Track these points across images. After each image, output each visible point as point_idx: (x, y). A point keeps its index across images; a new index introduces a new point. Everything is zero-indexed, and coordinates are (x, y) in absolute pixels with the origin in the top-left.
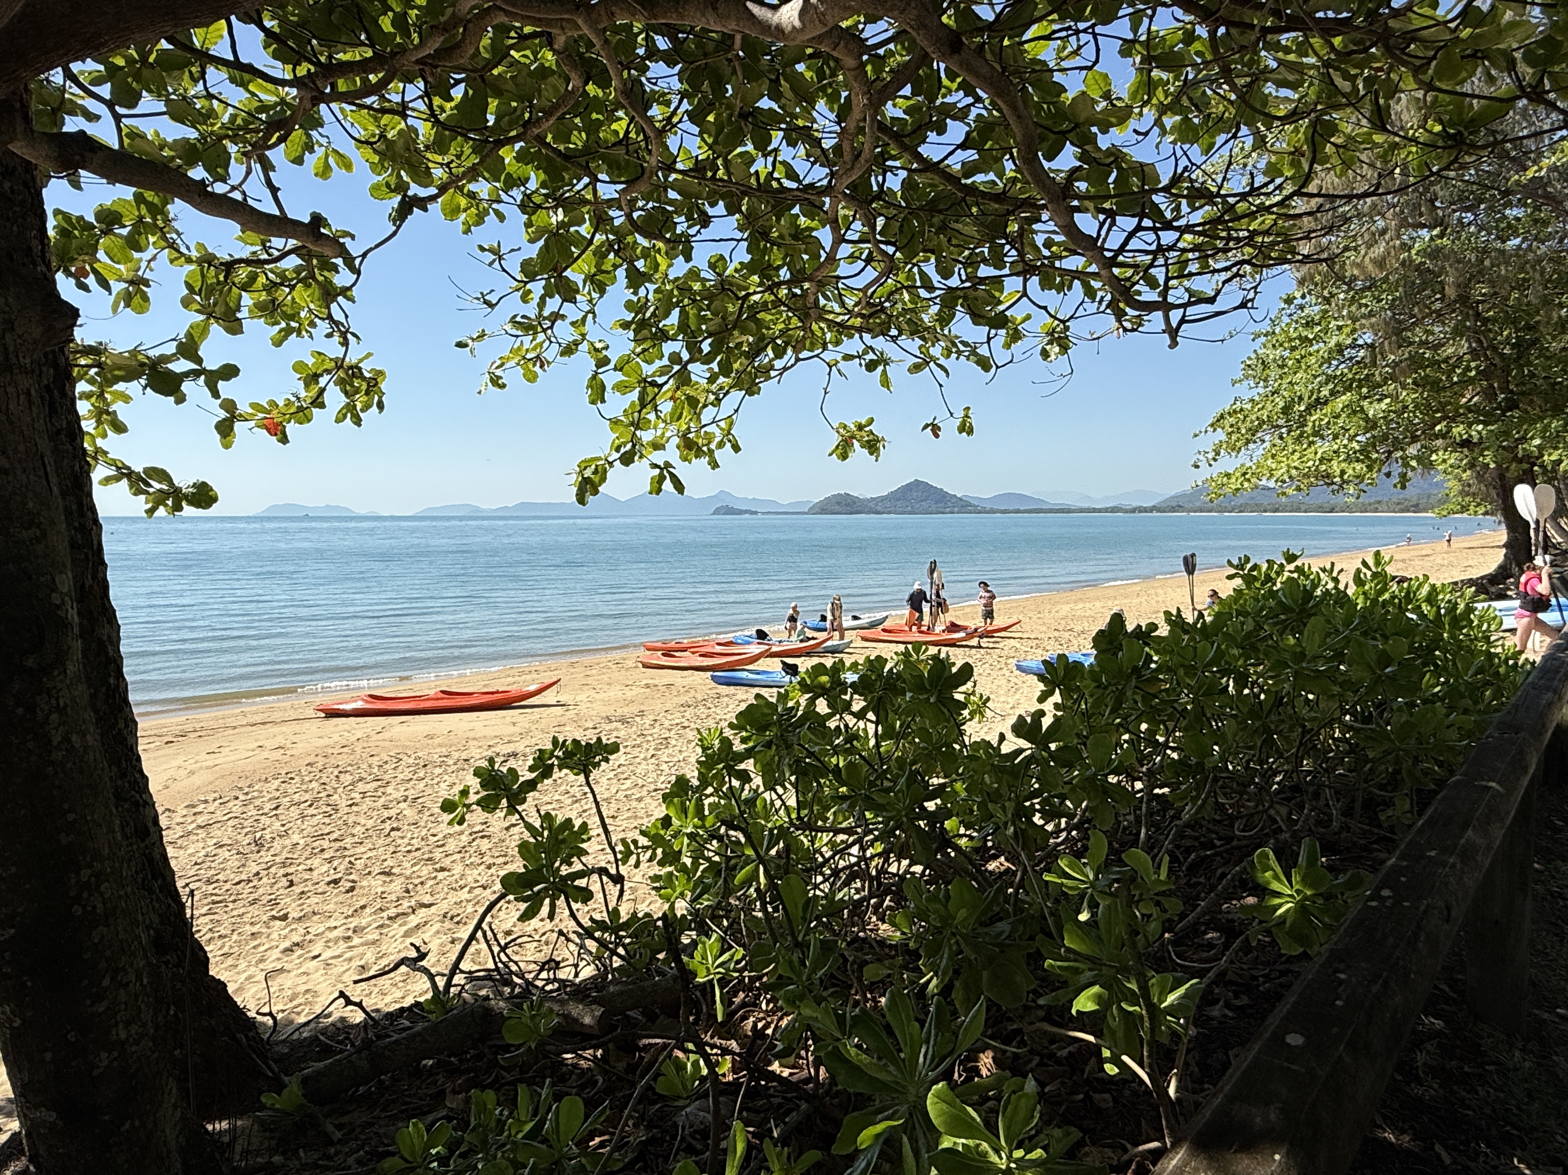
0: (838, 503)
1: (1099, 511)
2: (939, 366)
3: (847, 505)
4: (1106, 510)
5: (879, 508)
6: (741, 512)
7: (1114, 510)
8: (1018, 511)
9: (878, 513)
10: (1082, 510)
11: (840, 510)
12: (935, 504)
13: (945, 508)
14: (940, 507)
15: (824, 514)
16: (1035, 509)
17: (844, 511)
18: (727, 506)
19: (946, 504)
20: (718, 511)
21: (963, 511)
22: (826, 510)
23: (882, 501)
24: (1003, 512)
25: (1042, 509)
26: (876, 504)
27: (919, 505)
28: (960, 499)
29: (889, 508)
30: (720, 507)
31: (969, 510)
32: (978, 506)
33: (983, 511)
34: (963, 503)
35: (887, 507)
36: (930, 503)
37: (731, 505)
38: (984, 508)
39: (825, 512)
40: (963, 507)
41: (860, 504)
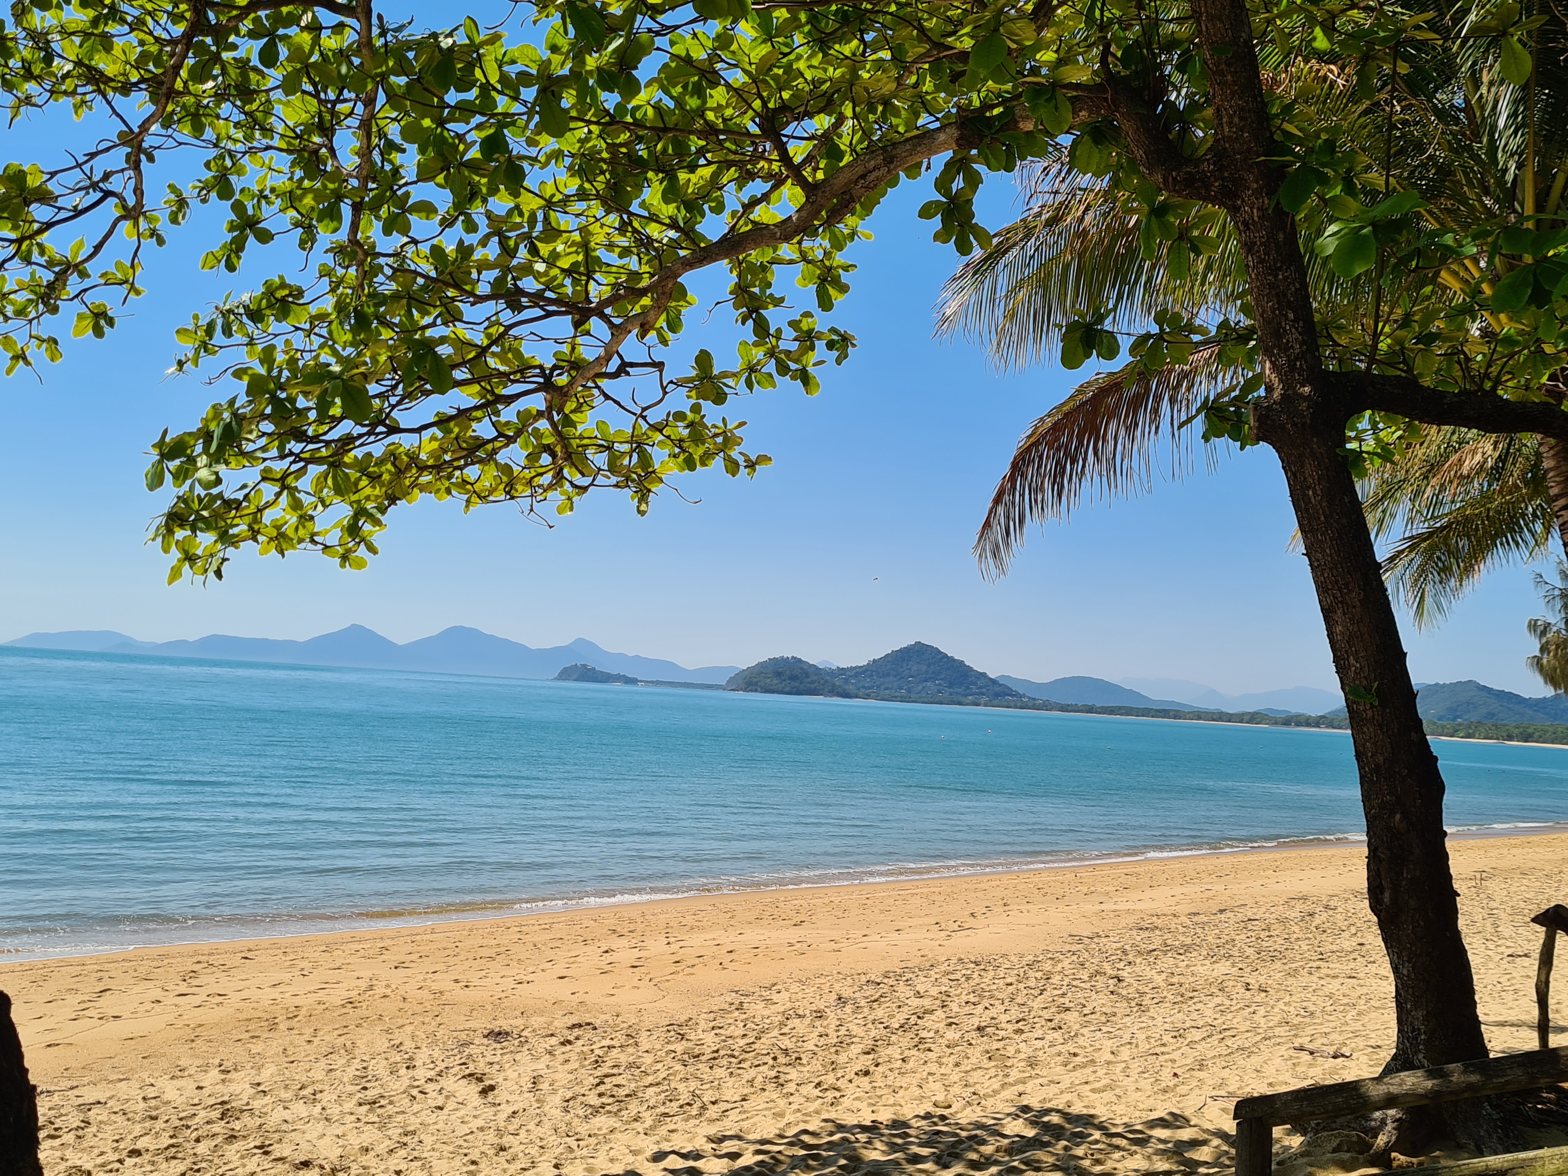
0: (778, 674)
1: (1230, 718)
3: (793, 678)
4: (1240, 718)
5: (851, 688)
6: (607, 678)
7: (1254, 718)
8: (1090, 710)
9: (846, 695)
10: (1199, 715)
11: (780, 686)
12: (949, 687)
13: (966, 695)
14: (957, 693)
15: (751, 691)
16: (1120, 708)
17: (787, 689)
18: (584, 666)
19: (968, 688)
20: (566, 674)
21: (996, 702)
22: (756, 684)
23: (857, 675)
24: (1064, 708)
25: (1132, 709)
26: (846, 681)
27: (920, 687)
28: (994, 682)
29: (869, 688)
30: (570, 668)
31: (1007, 701)
32: (1024, 696)
33: (1030, 704)
34: (997, 689)
35: (864, 687)
36: (940, 684)
37: (591, 665)
38: (1034, 699)
39: (754, 687)
40: (997, 695)
41: (816, 678)
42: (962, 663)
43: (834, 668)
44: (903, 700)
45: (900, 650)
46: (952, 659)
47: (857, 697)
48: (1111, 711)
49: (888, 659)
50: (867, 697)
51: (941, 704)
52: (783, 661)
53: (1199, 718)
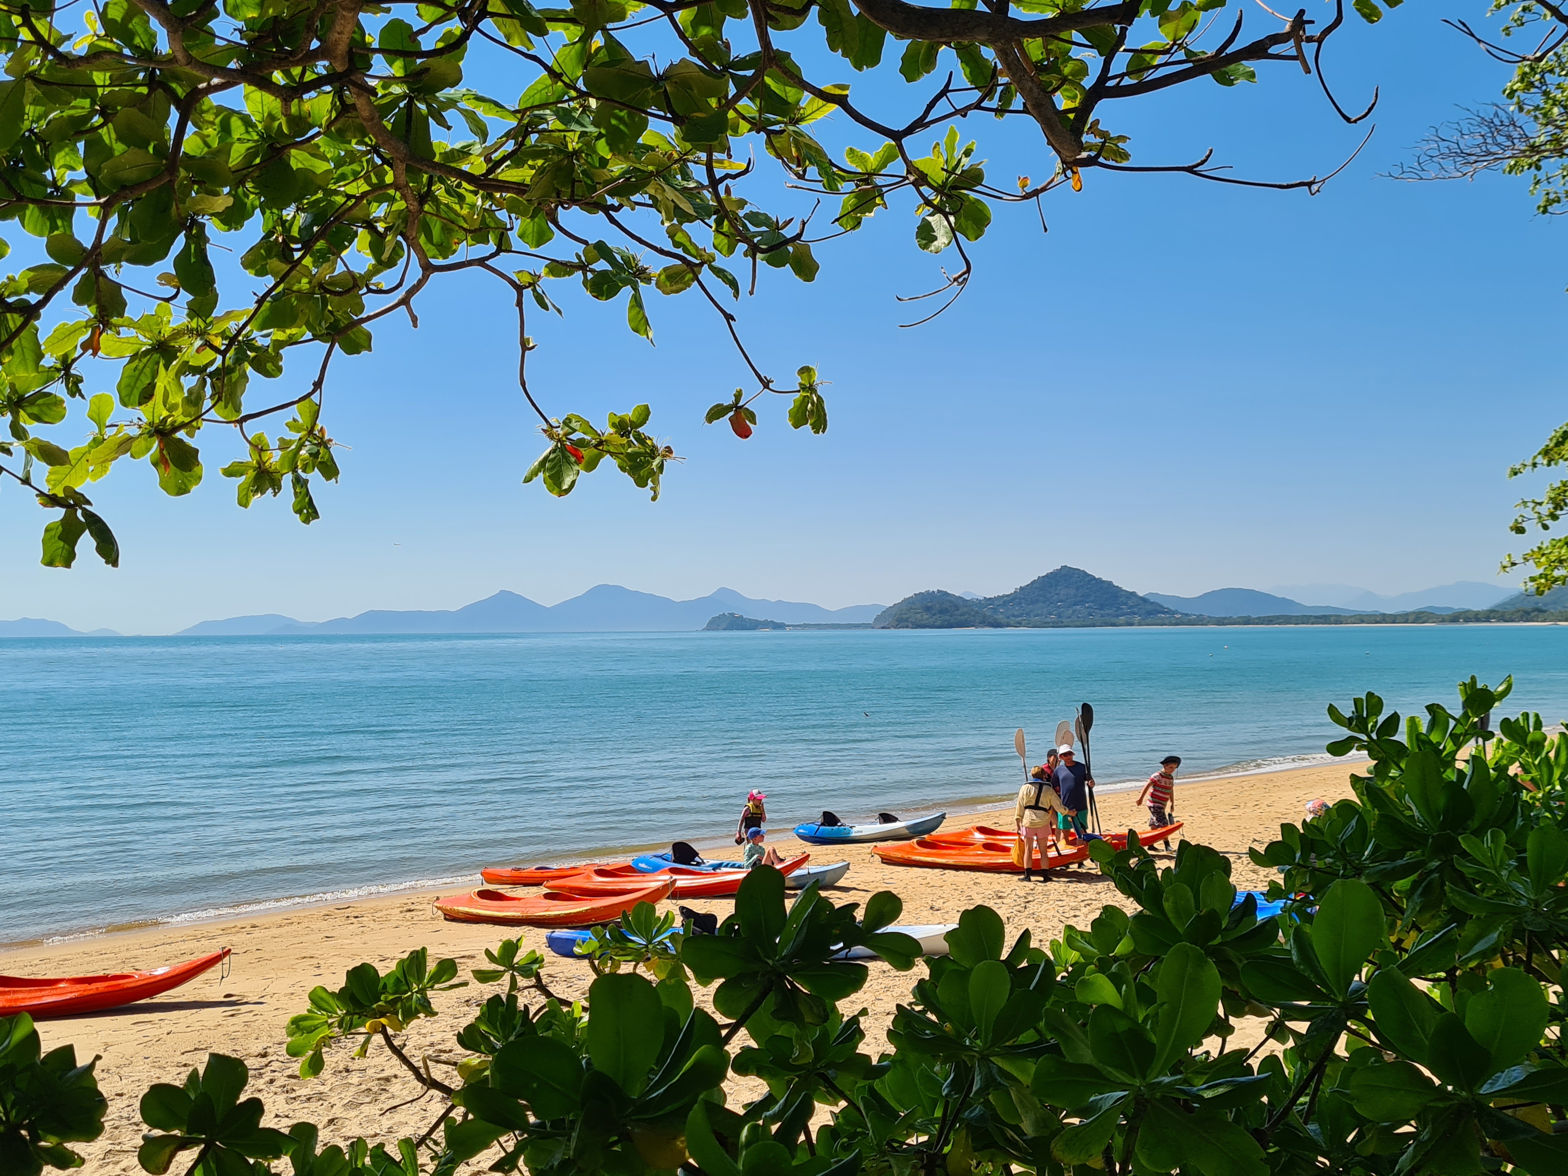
0: (928, 609)
2: (719, 273)
3: (941, 612)
4: (1405, 618)
5: (1000, 617)
6: (754, 625)
7: (1419, 617)
8: (1247, 621)
9: (997, 625)
10: (1361, 618)
11: (931, 621)
12: (1101, 609)
13: (1117, 616)
14: (1109, 615)
15: (903, 627)
16: (1278, 617)
17: (938, 623)
18: (732, 614)
19: (1119, 608)
20: (715, 624)
21: (1149, 620)
22: (907, 620)
23: (1005, 603)
24: (1220, 622)
25: (1290, 617)
26: (995, 610)
27: (1070, 612)
28: (1144, 600)
29: (1019, 616)
30: (719, 617)
31: (1160, 618)
32: (1176, 612)
33: (1185, 621)
34: (1149, 607)
35: (1014, 616)
36: (1090, 607)
37: (738, 613)
38: (1187, 615)
39: (905, 624)
40: (1149, 613)
41: (965, 610)
42: (1110, 583)
43: (981, 598)
44: (1055, 625)
45: (1047, 576)
46: (1100, 581)
47: (1008, 626)
48: (1269, 621)
49: (1036, 585)
50: (1018, 625)
51: (1094, 626)
52: (929, 595)
53: (1363, 622)
